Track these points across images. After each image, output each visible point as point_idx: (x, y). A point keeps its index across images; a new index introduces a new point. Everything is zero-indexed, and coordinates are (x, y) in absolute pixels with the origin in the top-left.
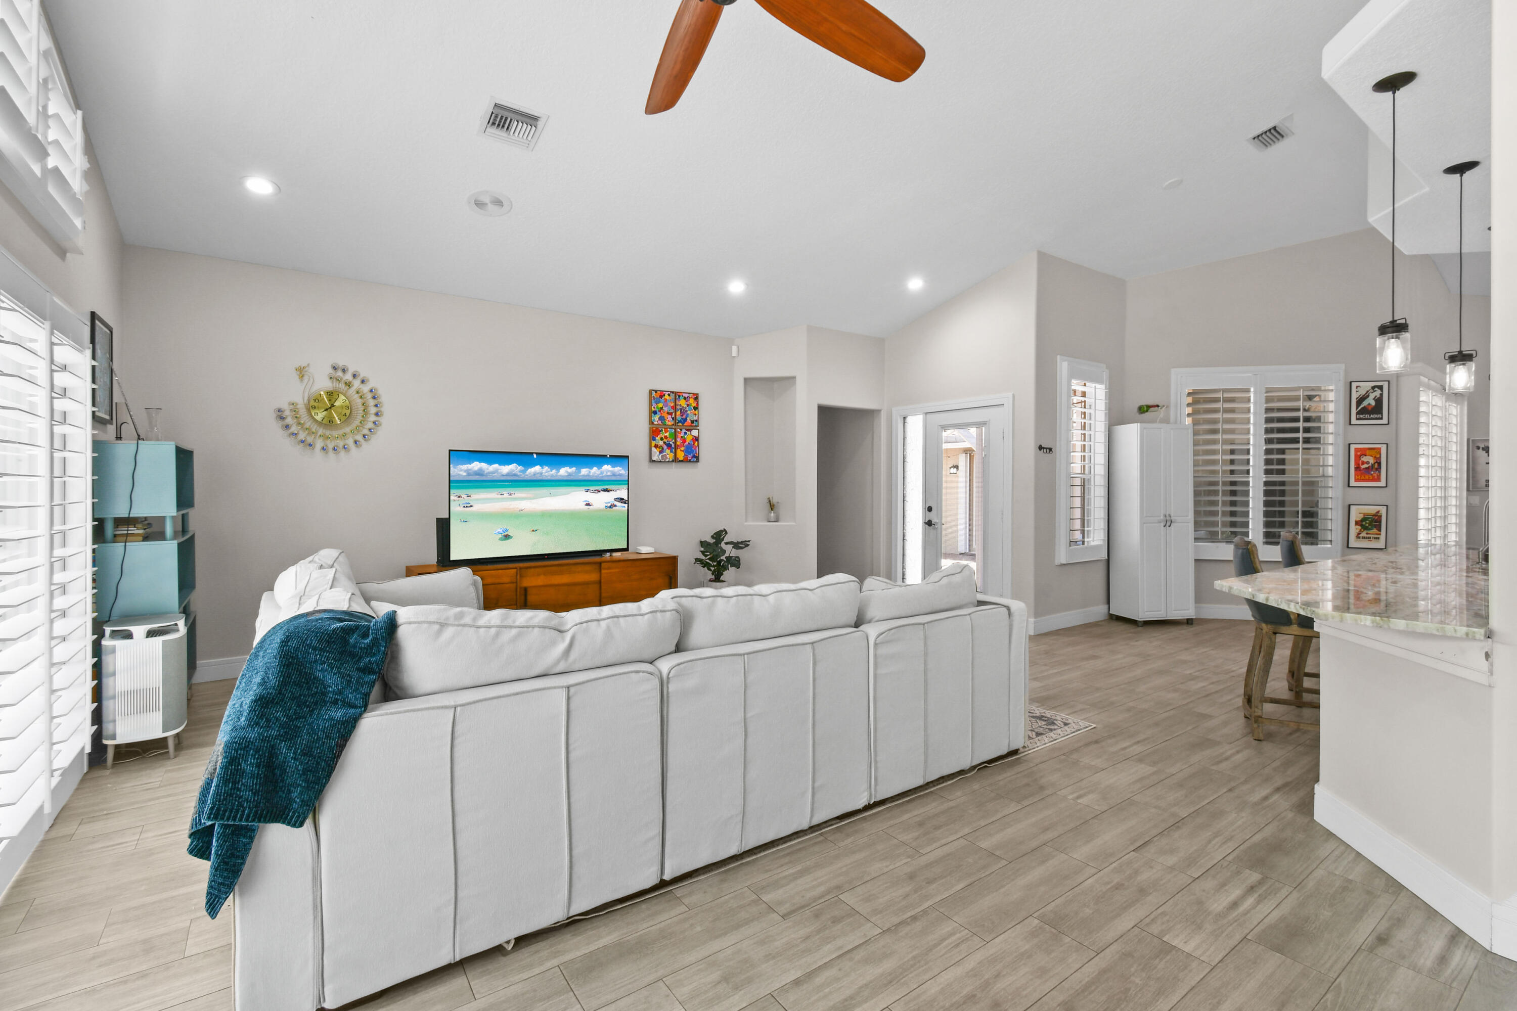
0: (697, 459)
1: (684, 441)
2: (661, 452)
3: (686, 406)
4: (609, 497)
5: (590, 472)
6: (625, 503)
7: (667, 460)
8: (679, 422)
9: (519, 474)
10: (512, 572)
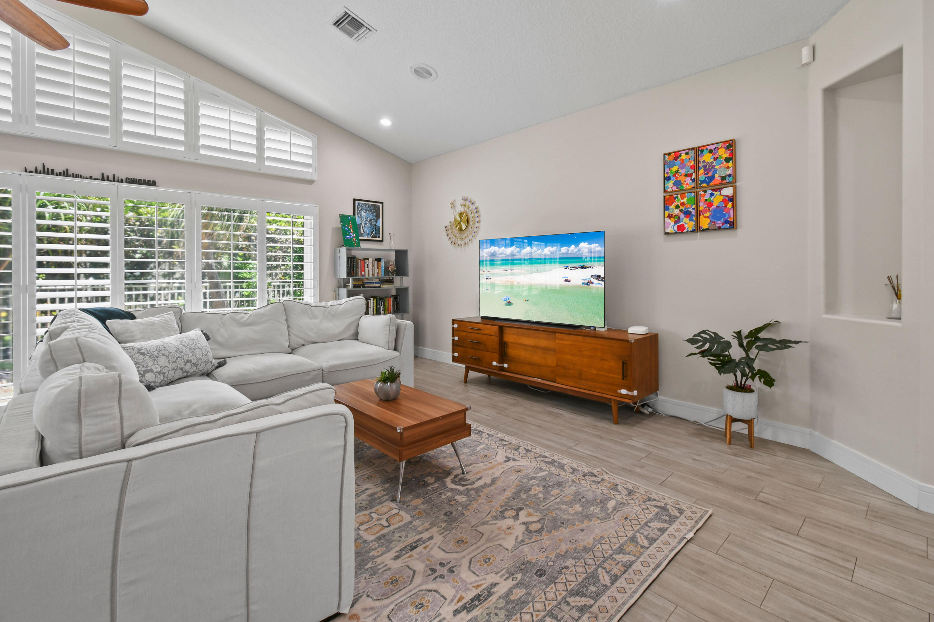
0: (732, 225)
1: (710, 204)
2: (675, 223)
3: (712, 160)
4: (586, 274)
5: (568, 250)
6: (602, 281)
7: (685, 231)
8: (703, 182)
9: (516, 254)
10: (496, 328)
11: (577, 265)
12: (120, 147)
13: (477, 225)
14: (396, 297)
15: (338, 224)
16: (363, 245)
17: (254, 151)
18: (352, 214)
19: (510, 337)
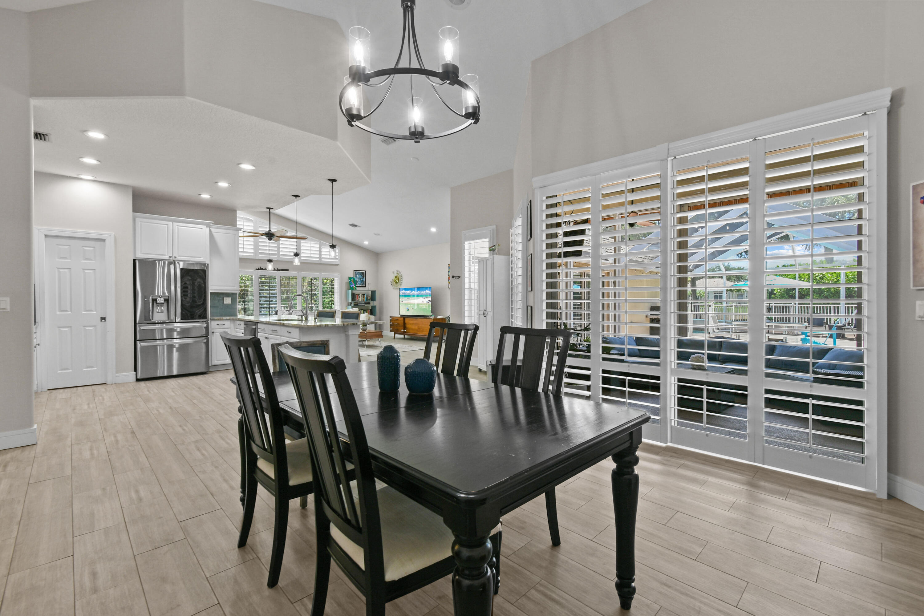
5: (422, 293)
6: (431, 302)
9: (411, 293)
10: (402, 318)
11: (425, 297)
12: (280, 260)
13: (401, 281)
14: (371, 310)
15: (348, 281)
16: (358, 289)
17: (318, 256)
18: (353, 276)
19: (407, 320)
